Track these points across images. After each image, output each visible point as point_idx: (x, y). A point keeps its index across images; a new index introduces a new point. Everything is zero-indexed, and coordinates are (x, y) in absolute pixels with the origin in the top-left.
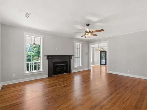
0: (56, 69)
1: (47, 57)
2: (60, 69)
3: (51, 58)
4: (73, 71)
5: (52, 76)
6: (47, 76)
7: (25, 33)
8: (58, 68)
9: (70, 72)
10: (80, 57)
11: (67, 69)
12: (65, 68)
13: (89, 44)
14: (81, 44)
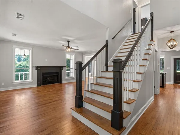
0: (46, 79)
1: (36, 67)
2: (50, 79)
3: (39, 68)
4: (63, 82)
5: (41, 86)
6: (36, 85)
7: (14, 46)
8: (48, 79)
9: (61, 82)
10: (73, 68)
11: (57, 79)
12: (56, 78)
13: (84, 55)
14: (74, 56)
